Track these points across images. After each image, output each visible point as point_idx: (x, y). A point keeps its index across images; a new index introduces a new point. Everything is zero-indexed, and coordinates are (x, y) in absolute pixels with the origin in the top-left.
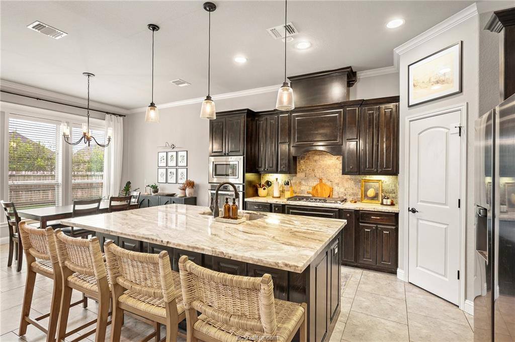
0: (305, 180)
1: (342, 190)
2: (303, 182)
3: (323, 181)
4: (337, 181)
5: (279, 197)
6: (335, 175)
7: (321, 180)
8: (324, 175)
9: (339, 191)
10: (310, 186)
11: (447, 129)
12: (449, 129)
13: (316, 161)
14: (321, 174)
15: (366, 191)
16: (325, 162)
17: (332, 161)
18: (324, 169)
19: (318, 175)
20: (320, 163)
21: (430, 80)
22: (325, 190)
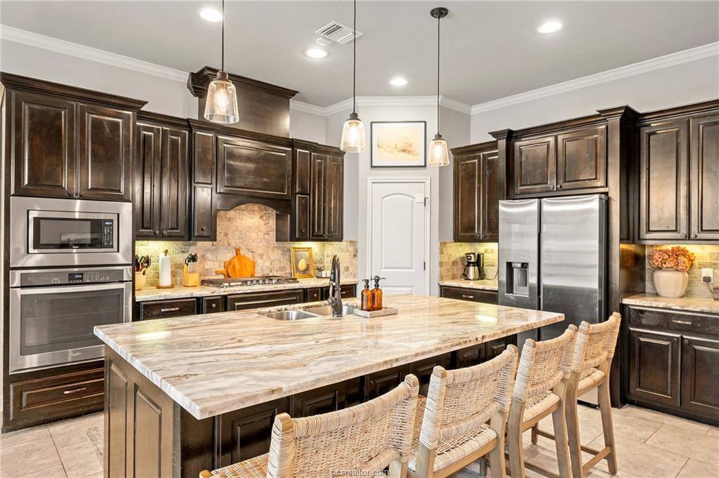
0: (212, 252)
1: (268, 264)
2: (209, 256)
3: (241, 251)
4: (260, 251)
5: (172, 286)
6: (258, 242)
7: (237, 250)
8: (242, 243)
9: (263, 267)
10: (220, 262)
11: (411, 197)
12: (414, 198)
13: (230, 219)
14: (237, 241)
15: (297, 262)
16: (244, 222)
17: (252, 221)
18: (243, 232)
19: (233, 244)
20: (236, 224)
21: (396, 146)
22: (245, 266)
